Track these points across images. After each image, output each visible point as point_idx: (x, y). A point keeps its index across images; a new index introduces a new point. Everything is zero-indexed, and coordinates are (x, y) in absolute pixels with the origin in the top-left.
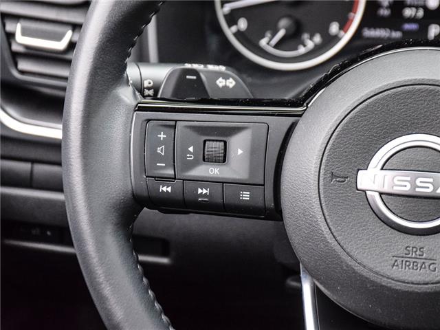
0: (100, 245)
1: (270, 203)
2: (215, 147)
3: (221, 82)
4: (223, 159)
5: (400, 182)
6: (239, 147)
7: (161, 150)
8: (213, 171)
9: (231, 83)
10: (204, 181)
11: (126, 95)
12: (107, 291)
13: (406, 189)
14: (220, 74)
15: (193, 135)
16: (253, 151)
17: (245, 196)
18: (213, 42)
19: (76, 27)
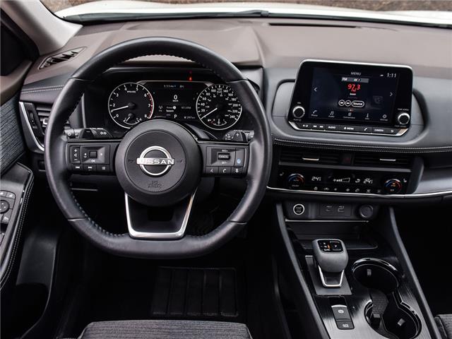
0: (57, 187)
1: (112, 170)
2: (93, 153)
3: (102, 133)
4: (96, 157)
5: (150, 161)
6: (101, 153)
7: (75, 155)
8: (93, 161)
9: (105, 133)
10: (90, 164)
11: (64, 138)
12: (61, 200)
13: (152, 163)
14: (101, 131)
15: (86, 150)
16: (106, 154)
17: (104, 168)
18: (107, 122)
19: (48, 117)
